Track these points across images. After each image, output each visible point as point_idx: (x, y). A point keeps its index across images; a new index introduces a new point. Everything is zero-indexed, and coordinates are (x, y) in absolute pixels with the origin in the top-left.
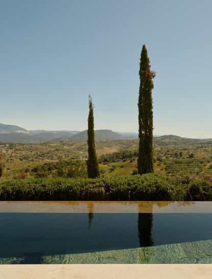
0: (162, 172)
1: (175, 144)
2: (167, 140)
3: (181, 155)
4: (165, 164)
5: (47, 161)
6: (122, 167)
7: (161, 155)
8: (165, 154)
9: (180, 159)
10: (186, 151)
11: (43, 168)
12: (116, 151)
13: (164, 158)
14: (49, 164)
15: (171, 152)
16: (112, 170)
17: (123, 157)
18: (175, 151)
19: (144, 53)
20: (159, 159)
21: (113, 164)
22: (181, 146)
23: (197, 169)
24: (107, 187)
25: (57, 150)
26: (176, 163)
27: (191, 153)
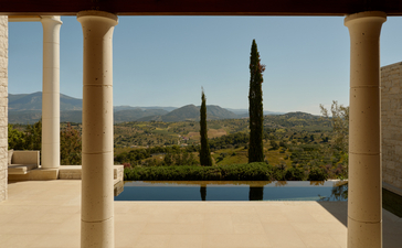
0: (286, 161)
1: (304, 124)
2: (294, 119)
3: (312, 138)
4: (290, 151)
5: (135, 147)
6: (234, 155)
7: (285, 139)
8: (291, 138)
9: (312, 145)
10: (319, 134)
11: (129, 156)
12: (225, 133)
13: (289, 143)
14: (137, 151)
15: (298, 136)
16: (220, 159)
17: (235, 142)
18: (304, 134)
19: (254, 47)
20: (282, 145)
21: (221, 151)
22: (312, 127)
23: (333, 158)
24: (223, 172)
25: (146, 132)
26: (305, 149)
27: (325, 135)
